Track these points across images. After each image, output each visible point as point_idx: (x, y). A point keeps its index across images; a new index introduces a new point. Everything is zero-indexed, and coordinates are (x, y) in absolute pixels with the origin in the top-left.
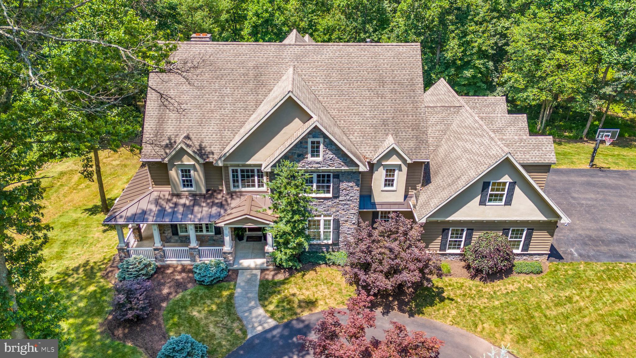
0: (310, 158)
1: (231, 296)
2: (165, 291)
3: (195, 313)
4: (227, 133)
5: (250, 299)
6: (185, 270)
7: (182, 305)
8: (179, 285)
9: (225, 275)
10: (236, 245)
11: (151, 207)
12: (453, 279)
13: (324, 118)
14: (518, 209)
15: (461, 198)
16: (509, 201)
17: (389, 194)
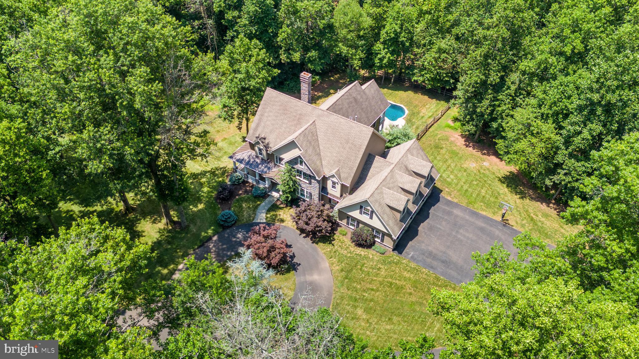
0: (299, 165)
1: (260, 204)
2: (240, 192)
3: (244, 205)
4: (278, 140)
5: (264, 209)
6: (252, 186)
7: (242, 200)
8: (246, 192)
9: (264, 195)
10: (274, 185)
11: (246, 158)
12: (344, 238)
13: (310, 151)
14: (375, 223)
15: (352, 207)
16: (371, 218)
17: (334, 192)
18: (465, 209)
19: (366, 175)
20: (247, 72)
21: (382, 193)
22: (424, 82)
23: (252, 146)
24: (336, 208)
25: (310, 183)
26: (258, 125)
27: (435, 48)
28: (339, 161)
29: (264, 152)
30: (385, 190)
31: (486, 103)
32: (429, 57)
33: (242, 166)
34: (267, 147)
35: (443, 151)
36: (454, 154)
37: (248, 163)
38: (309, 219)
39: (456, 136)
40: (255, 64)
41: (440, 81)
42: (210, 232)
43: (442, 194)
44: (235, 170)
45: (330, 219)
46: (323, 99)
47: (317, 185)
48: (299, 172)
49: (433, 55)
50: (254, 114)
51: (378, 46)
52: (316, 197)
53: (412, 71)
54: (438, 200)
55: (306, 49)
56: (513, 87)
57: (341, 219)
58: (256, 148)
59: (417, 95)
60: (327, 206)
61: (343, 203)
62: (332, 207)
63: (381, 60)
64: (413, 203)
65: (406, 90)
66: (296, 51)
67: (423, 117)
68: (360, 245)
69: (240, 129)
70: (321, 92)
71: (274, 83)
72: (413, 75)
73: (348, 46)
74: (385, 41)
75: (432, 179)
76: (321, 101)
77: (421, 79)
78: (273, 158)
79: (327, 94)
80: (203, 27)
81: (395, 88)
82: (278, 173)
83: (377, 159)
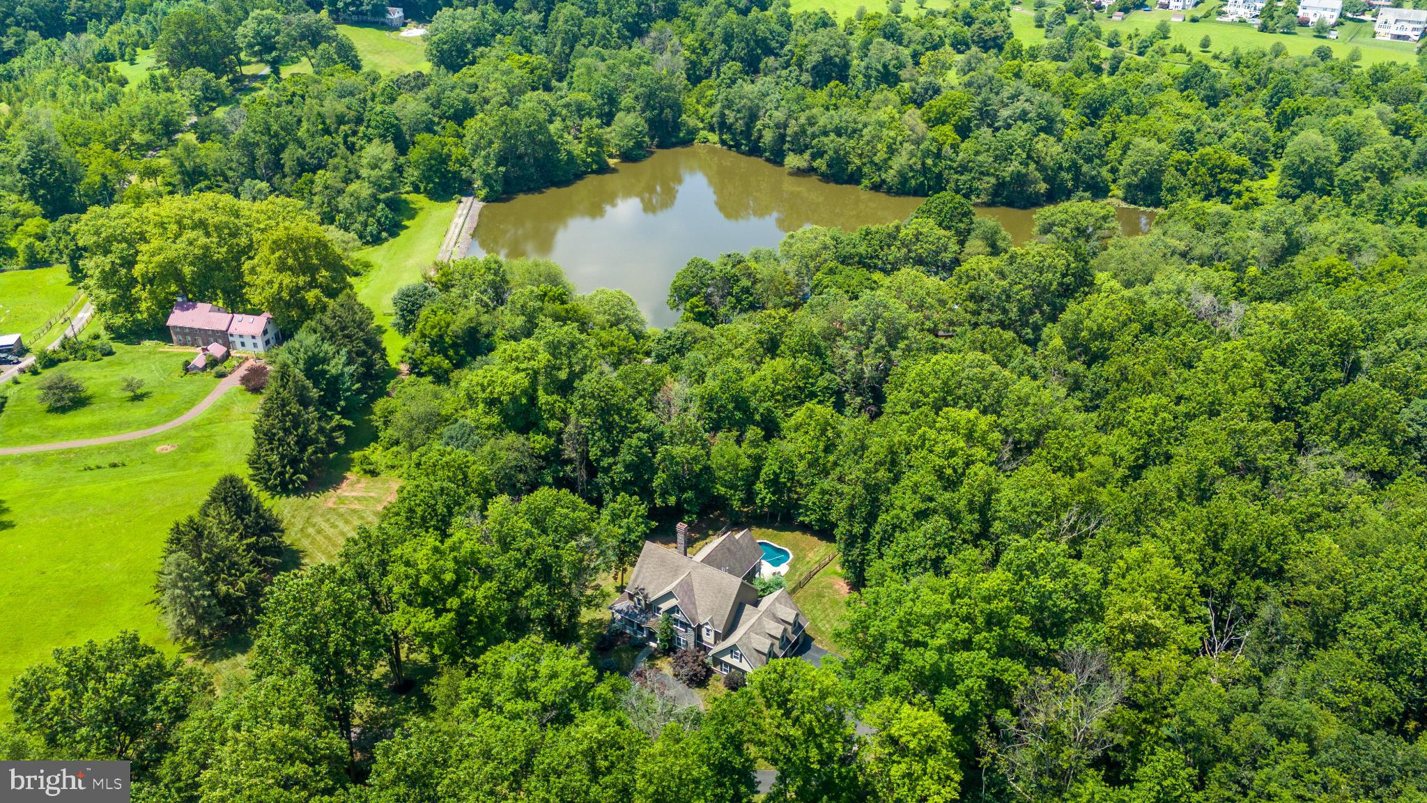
0: (676, 614)
1: (638, 654)
2: (618, 643)
3: (623, 655)
4: (657, 591)
5: (642, 659)
6: (630, 637)
7: (621, 650)
8: (624, 643)
9: (642, 645)
10: (652, 635)
11: (625, 609)
12: (718, 683)
13: (686, 600)
14: (744, 666)
15: (723, 652)
16: (741, 661)
17: (708, 639)
19: (737, 623)
20: (628, 528)
21: (749, 638)
22: (811, 522)
23: (631, 597)
24: (710, 654)
25: (686, 632)
26: (637, 577)
27: (817, 489)
28: (713, 609)
29: (643, 603)
30: (753, 635)
32: (812, 498)
33: (619, 617)
34: (646, 597)
35: (825, 600)
37: (627, 614)
38: (686, 664)
39: (842, 583)
40: (635, 519)
41: (825, 522)
43: (814, 643)
44: (613, 620)
45: (704, 665)
46: (702, 543)
47: (693, 633)
48: (676, 620)
49: (816, 495)
50: (633, 565)
51: (759, 486)
52: (692, 645)
53: (798, 510)
54: (808, 648)
55: (683, 490)
56: (878, 537)
57: (715, 666)
58: (635, 599)
59: (805, 536)
60: (702, 653)
61: (716, 649)
62: (706, 653)
63: (763, 500)
64: (779, 646)
65: (793, 531)
66: (671, 495)
67: (808, 562)
68: (731, 688)
69: (616, 579)
70: (699, 532)
71: (652, 535)
72: (800, 514)
73: (726, 487)
74: (765, 482)
75: (800, 627)
76: (698, 545)
77: (807, 520)
78: (651, 608)
79: (706, 536)
80: (574, 470)
81: (782, 529)
82: (656, 623)
83: (748, 608)
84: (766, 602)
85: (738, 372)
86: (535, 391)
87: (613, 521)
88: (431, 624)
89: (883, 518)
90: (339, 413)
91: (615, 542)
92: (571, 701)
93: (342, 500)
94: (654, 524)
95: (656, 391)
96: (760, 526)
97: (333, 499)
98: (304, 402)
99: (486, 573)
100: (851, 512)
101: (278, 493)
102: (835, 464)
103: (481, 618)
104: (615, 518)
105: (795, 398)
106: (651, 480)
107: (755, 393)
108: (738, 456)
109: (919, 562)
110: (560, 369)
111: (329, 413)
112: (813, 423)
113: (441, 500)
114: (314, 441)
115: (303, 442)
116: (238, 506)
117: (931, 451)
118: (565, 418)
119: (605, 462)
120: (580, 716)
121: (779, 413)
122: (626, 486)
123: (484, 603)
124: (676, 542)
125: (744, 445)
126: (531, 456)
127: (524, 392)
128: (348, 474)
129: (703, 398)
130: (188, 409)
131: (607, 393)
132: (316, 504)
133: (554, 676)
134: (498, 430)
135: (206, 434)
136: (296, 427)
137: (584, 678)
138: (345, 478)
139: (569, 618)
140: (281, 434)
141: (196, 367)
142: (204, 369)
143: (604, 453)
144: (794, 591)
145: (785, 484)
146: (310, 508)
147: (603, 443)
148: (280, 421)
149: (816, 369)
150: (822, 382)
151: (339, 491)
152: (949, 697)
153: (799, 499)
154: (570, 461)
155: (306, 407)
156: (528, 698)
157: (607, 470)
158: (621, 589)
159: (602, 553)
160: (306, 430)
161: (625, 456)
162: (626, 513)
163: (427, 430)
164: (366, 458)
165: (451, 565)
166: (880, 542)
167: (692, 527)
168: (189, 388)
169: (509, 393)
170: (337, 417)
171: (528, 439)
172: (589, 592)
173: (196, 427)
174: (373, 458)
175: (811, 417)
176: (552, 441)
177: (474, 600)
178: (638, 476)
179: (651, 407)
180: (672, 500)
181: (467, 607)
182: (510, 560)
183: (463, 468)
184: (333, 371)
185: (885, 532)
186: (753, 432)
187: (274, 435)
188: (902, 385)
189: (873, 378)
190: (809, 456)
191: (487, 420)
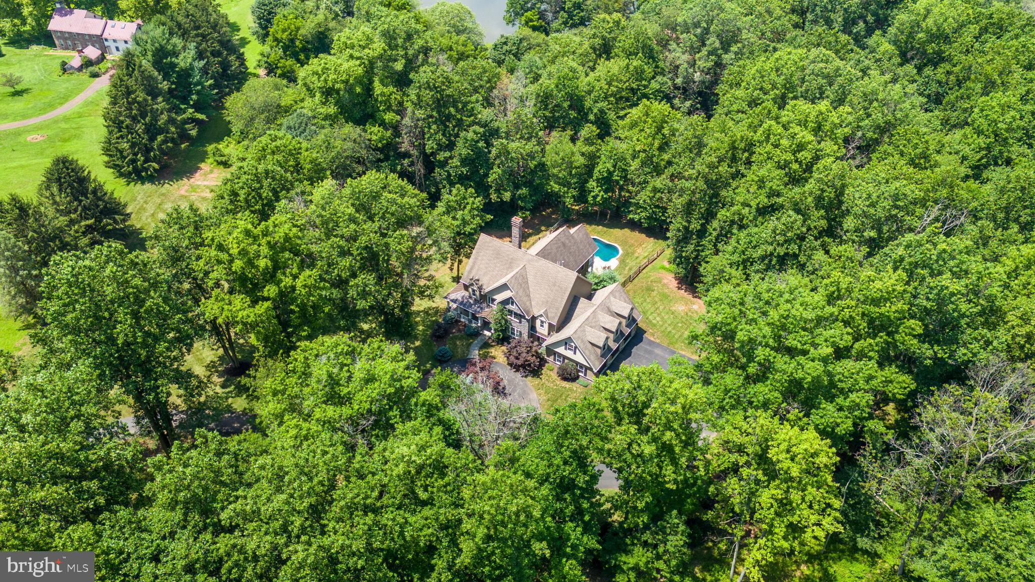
0: (510, 305)
1: (473, 342)
2: (454, 331)
3: (458, 343)
4: (491, 283)
5: (477, 346)
6: (465, 326)
7: (456, 338)
8: (459, 331)
9: (476, 334)
10: (486, 325)
11: (460, 299)
12: (551, 373)
13: (521, 293)
14: (578, 358)
15: (558, 344)
16: (575, 353)
17: (542, 330)
18: (665, 349)
19: (572, 316)
20: (463, 219)
21: (584, 331)
22: (640, 219)
23: (466, 287)
24: (544, 344)
25: (520, 322)
26: (472, 268)
27: (650, 187)
28: (547, 302)
29: (477, 293)
30: (588, 328)
31: (691, 247)
32: (643, 197)
33: (455, 306)
34: (480, 288)
35: (654, 293)
36: (664, 297)
37: (461, 303)
38: (519, 354)
39: (670, 278)
40: (470, 212)
41: (656, 220)
42: (428, 366)
43: (646, 335)
44: (449, 309)
45: (538, 355)
46: (534, 238)
47: (527, 324)
48: (510, 312)
49: (648, 193)
50: (468, 256)
51: (592, 184)
52: (525, 336)
53: (628, 208)
54: (640, 340)
55: (517, 187)
56: (715, 234)
57: (548, 356)
58: (470, 290)
59: (634, 233)
60: (536, 343)
61: (550, 341)
62: (540, 344)
63: (595, 197)
64: (614, 341)
65: (622, 228)
66: (506, 191)
67: (637, 258)
68: (565, 379)
69: (452, 269)
70: (531, 229)
71: (487, 228)
72: (630, 212)
73: (559, 184)
74: (598, 180)
75: (634, 320)
76: (531, 240)
77: (637, 217)
78: (486, 298)
79: (538, 232)
80: (412, 164)
81: (611, 225)
82: (490, 313)
83: (583, 301)
84: (601, 295)
85: (573, 70)
86: (371, 82)
87: (448, 212)
88: (245, 313)
89: (723, 214)
90: (192, 107)
91: (449, 234)
92: (391, 408)
93: (194, 188)
94: (489, 217)
95: (492, 88)
96: (590, 223)
97: (186, 187)
98: (153, 92)
99: (308, 261)
100: (689, 208)
101: (133, 180)
102: (670, 163)
103: (303, 307)
104: (449, 210)
105: (627, 100)
106: (486, 175)
107: (589, 93)
108: (573, 154)
109: (763, 258)
110: (396, 60)
111: (183, 107)
112: (650, 120)
113: (266, 183)
114: (161, 131)
115: (152, 131)
116: (72, 188)
117: (776, 146)
118: (401, 112)
119: (441, 156)
120: (400, 428)
121: (612, 115)
122: (463, 180)
123: (303, 292)
124: (510, 236)
125: (579, 143)
126: (368, 147)
127: (359, 81)
128: (202, 165)
129: (538, 95)
130: (61, 104)
131: (443, 83)
132: (169, 191)
133: (370, 379)
134: (332, 119)
135: (74, 126)
136: (143, 115)
137: (406, 383)
138: (199, 168)
139: (402, 308)
140: (128, 121)
141: (72, 67)
142: (80, 69)
143: (441, 148)
144: (624, 284)
145: (617, 182)
146: (163, 195)
147: (439, 136)
148: (127, 109)
149: (649, 70)
150: (654, 85)
151: (192, 180)
152: (828, 412)
153: (630, 197)
154: (406, 155)
155: (154, 98)
156: (342, 404)
157: (443, 164)
158: (457, 279)
159: (435, 242)
160: (155, 118)
161: (462, 149)
162: (461, 205)
163: (269, 121)
164: (218, 150)
165: (265, 250)
166: (717, 239)
167: (525, 224)
168: (64, 86)
169: (343, 82)
170: (191, 110)
171: (365, 131)
172: (422, 282)
173: (66, 119)
174: (226, 151)
175: (647, 115)
176: (389, 134)
177: (293, 288)
178: (474, 172)
179: (488, 102)
180: (507, 196)
181: (285, 297)
182: (332, 246)
183: (295, 153)
184: (182, 64)
185: (722, 228)
186: (588, 130)
187: (122, 122)
188: (738, 85)
189: (703, 82)
190: (642, 155)
191: (323, 110)
